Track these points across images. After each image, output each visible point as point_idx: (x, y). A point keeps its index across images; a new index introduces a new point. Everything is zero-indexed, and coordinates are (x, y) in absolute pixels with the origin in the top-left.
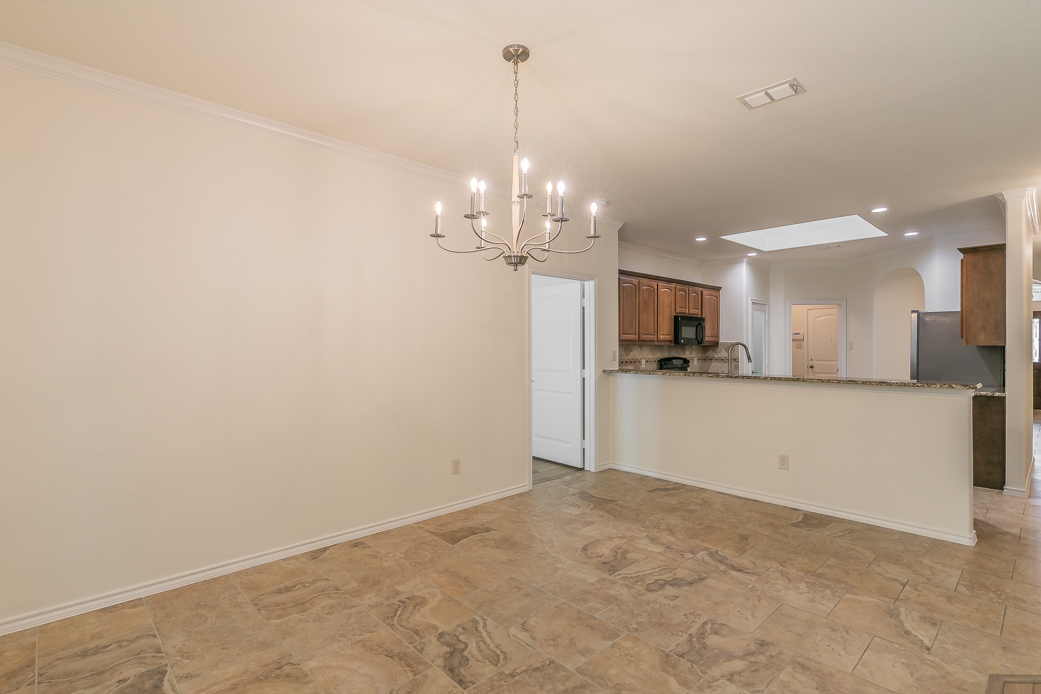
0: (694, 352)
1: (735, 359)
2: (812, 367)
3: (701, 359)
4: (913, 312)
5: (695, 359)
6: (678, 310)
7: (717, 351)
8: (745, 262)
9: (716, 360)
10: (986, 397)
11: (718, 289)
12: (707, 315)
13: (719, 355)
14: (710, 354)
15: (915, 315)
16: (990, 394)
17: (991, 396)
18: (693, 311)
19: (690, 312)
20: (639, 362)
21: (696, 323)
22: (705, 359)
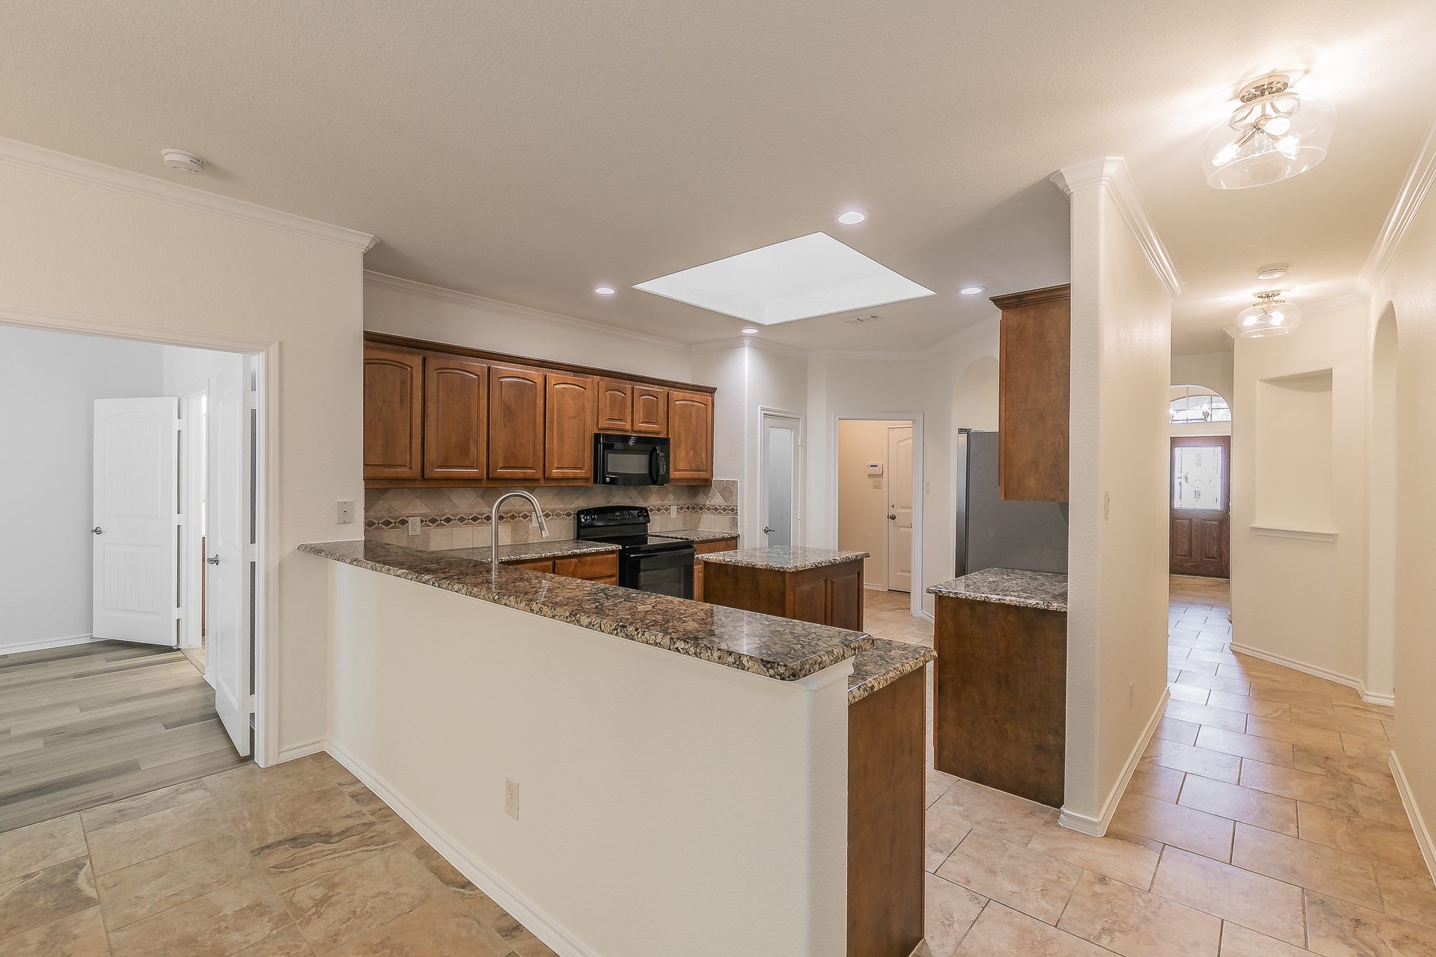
0: (671, 496)
1: (733, 508)
2: (893, 518)
3: (688, 508)
4: (961, 431)
5: (674, 509)
6: (604, 423)
7: (710, 495)
8: (747, 344)
9: (709, 509)
10: (1035, 610)
11: (712, 391)
12: (677, 432)
13: (713, 502)
14: (701, 499)
15: (964, 437)
16: (1042, 605)
17: (1043, 609)
18: (643, 426)
19: (636, 428)
20: (525, 517)
21: (650, 447)
22: (693, 508)
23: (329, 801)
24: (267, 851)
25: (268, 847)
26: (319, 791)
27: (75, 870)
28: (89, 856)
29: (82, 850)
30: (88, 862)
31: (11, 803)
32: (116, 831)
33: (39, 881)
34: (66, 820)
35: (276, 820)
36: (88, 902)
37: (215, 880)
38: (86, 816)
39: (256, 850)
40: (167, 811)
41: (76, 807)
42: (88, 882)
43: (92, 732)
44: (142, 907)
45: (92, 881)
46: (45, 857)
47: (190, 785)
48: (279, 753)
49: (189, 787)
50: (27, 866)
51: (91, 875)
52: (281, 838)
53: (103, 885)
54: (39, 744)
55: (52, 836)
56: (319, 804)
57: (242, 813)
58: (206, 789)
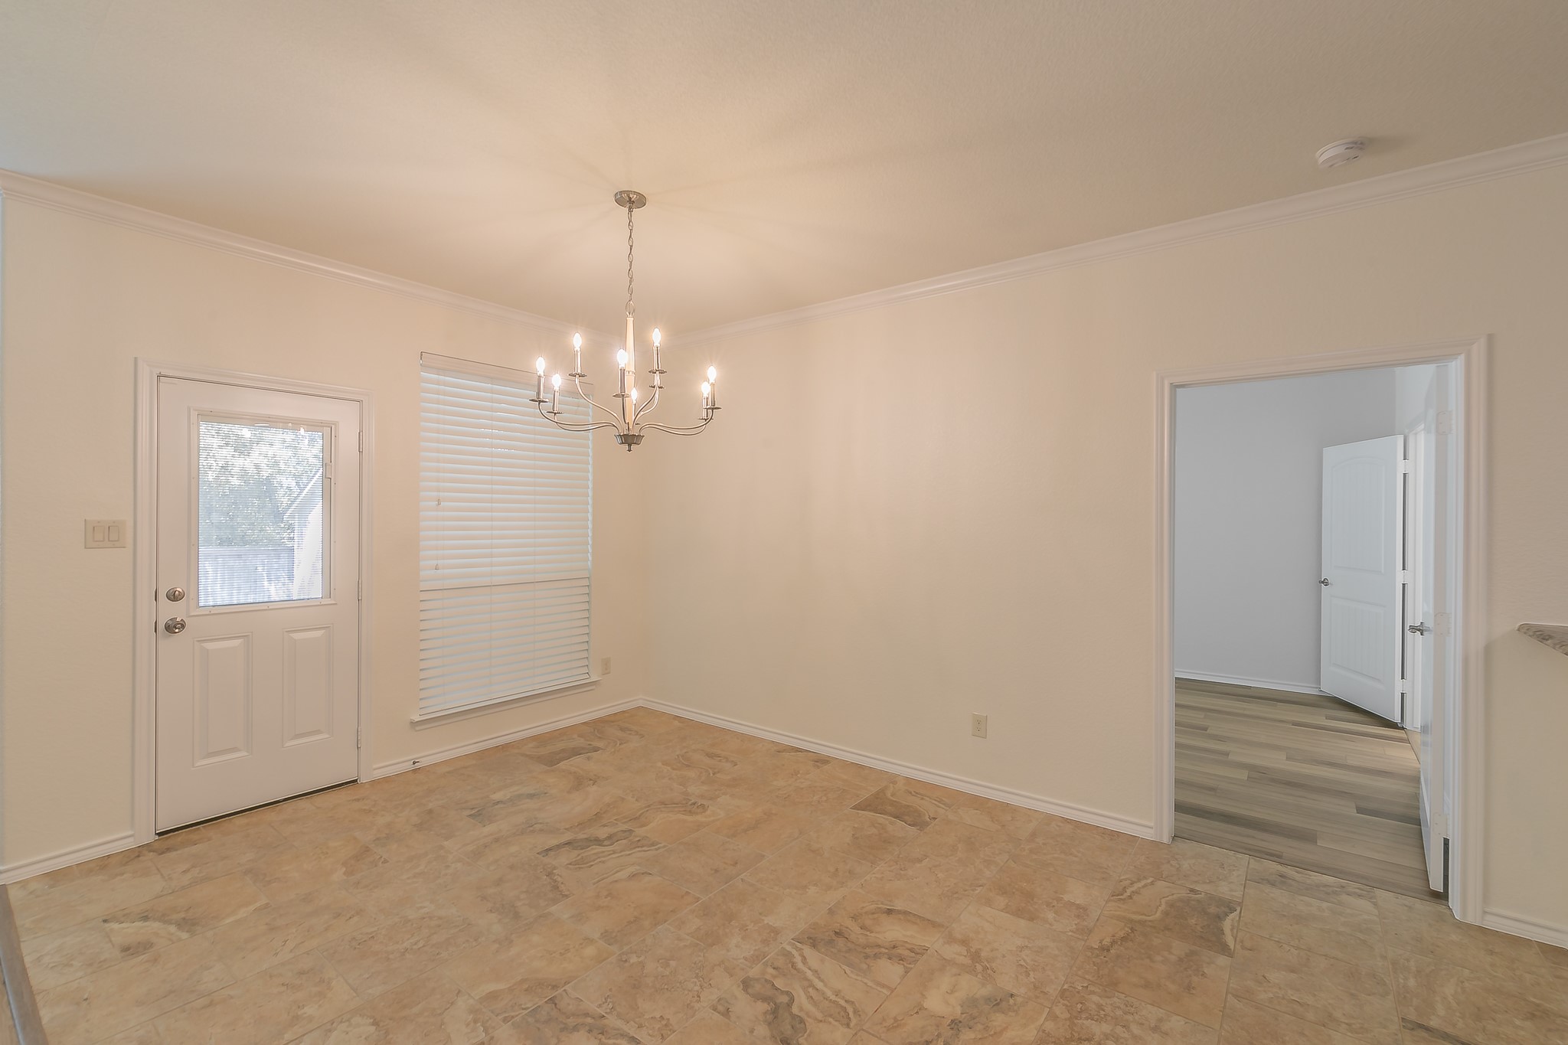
23: (1550, 1030)
24: (1424, 1034)
25: (1427, 1029)
26: (1538, 1005)
27: (1227, 910)
28: (1240, 904)
29: (1238, 894)
30: (1238, 909)
31: (1206, 818)
32: (1272, 895)
33: (1199, 901)
34: (1237, 858)
35: (1452, 1001)
36: (1224, 949)
37: (1346, 1021)
38: (1254, 864)
39: (1411, 1022)
40: (1325, 905)
41: (1250, 850)
42: (1232, 930)
43: (1289, 784)
44: (1265, 991)
45: (1235, 931)
46: (1210, 882)
47: (1358, 888)
48: (1485, 912)
49: (1357, 891)
50: (1196, 882)
51: (1236, 924)
52: (1449, 1030)
53: (1242, 942)
54: (1243, 775)
55: (1222, 866)
56: (1528, 1024)
57: (1408, 960)
58: (1375, 904)
